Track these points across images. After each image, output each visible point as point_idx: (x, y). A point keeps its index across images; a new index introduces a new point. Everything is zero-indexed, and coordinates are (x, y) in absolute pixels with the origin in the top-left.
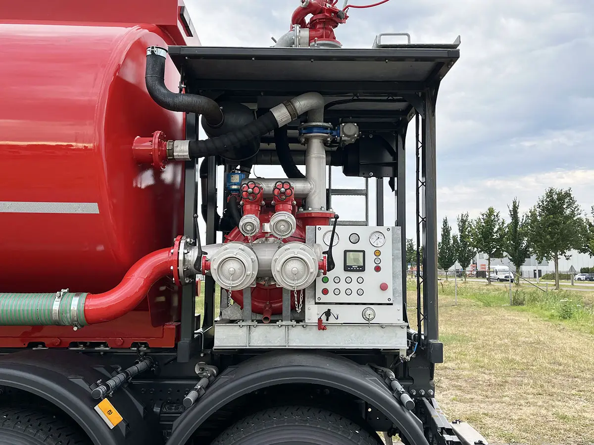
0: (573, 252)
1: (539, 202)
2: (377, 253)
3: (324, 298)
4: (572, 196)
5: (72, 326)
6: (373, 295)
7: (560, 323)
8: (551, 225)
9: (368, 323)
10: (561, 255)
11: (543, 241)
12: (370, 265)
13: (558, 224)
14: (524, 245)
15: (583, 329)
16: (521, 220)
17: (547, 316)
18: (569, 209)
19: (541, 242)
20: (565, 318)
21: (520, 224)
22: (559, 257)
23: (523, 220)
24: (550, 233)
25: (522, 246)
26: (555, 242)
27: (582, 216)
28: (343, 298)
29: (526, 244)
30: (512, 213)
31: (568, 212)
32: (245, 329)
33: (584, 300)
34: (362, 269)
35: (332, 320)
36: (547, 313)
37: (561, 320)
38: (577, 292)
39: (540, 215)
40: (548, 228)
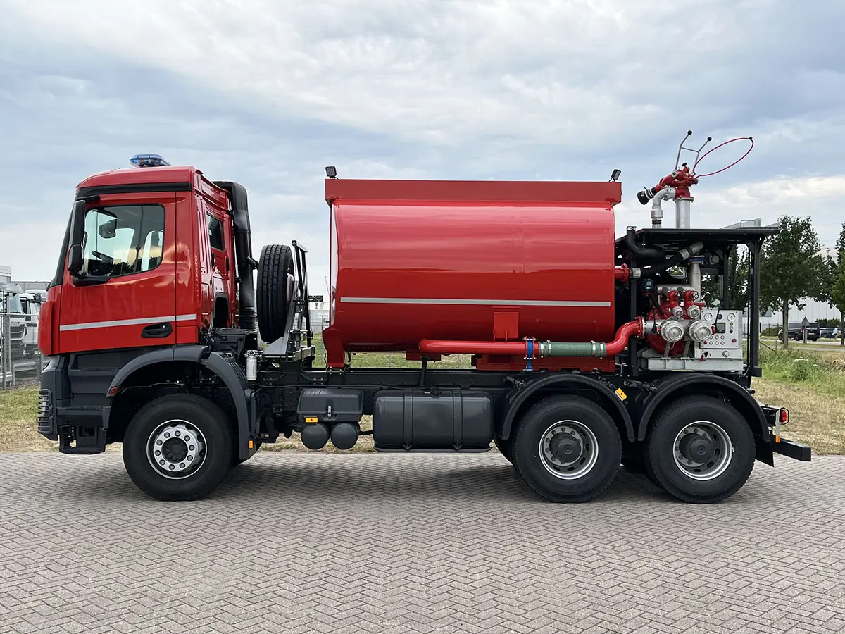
0: (809, 301)
2: (731, 324)
3: (705, 346)
4: (811, 228)
5: (599, 357)
6: (728, 344)
7: (794, 384)
8: (784, 265)
9: (725, 358)
10: (792, 304)
11: (770, 286)
12: (728, 330)
13: (792, 265)
14: (743, 291)
15: (819, 390)
16: (741, 258)
17: (778, 378)
18: (806, 245)
19: (769, 288)
20: (799, 379)
21: (739, 262)
22: (790, 306)
23: (743, 257)
24: (780, 276)
25: (741, 292)
26: (785, 288)
27: (823, 254)
28: (714, 346)
29: (745, 289)
31: (804, 248)
32: (663, 361)
33: (819, 361)
34: (724, 332)
35: (708, 356)
36: (777, 375)
37: (795, 382)
38: (811, 352)
39: (769, 253)
40: (778, 270)
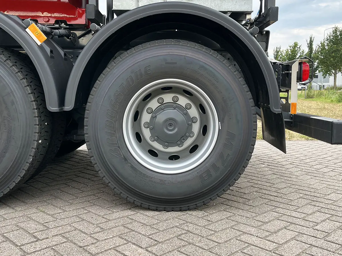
1: (328, 37)
8: (335, 51)
10: (339, 72)
11: (328, 62)
13: (339, 51)
14: (315, 66)
16: (314, 49)
21: (313, 52)
22: (337, 73)
23: (316, 49)
24: (333, 57)
26: (336, 63)
30: (309, 45)
39: (328, 45)
40: (332, 53)
